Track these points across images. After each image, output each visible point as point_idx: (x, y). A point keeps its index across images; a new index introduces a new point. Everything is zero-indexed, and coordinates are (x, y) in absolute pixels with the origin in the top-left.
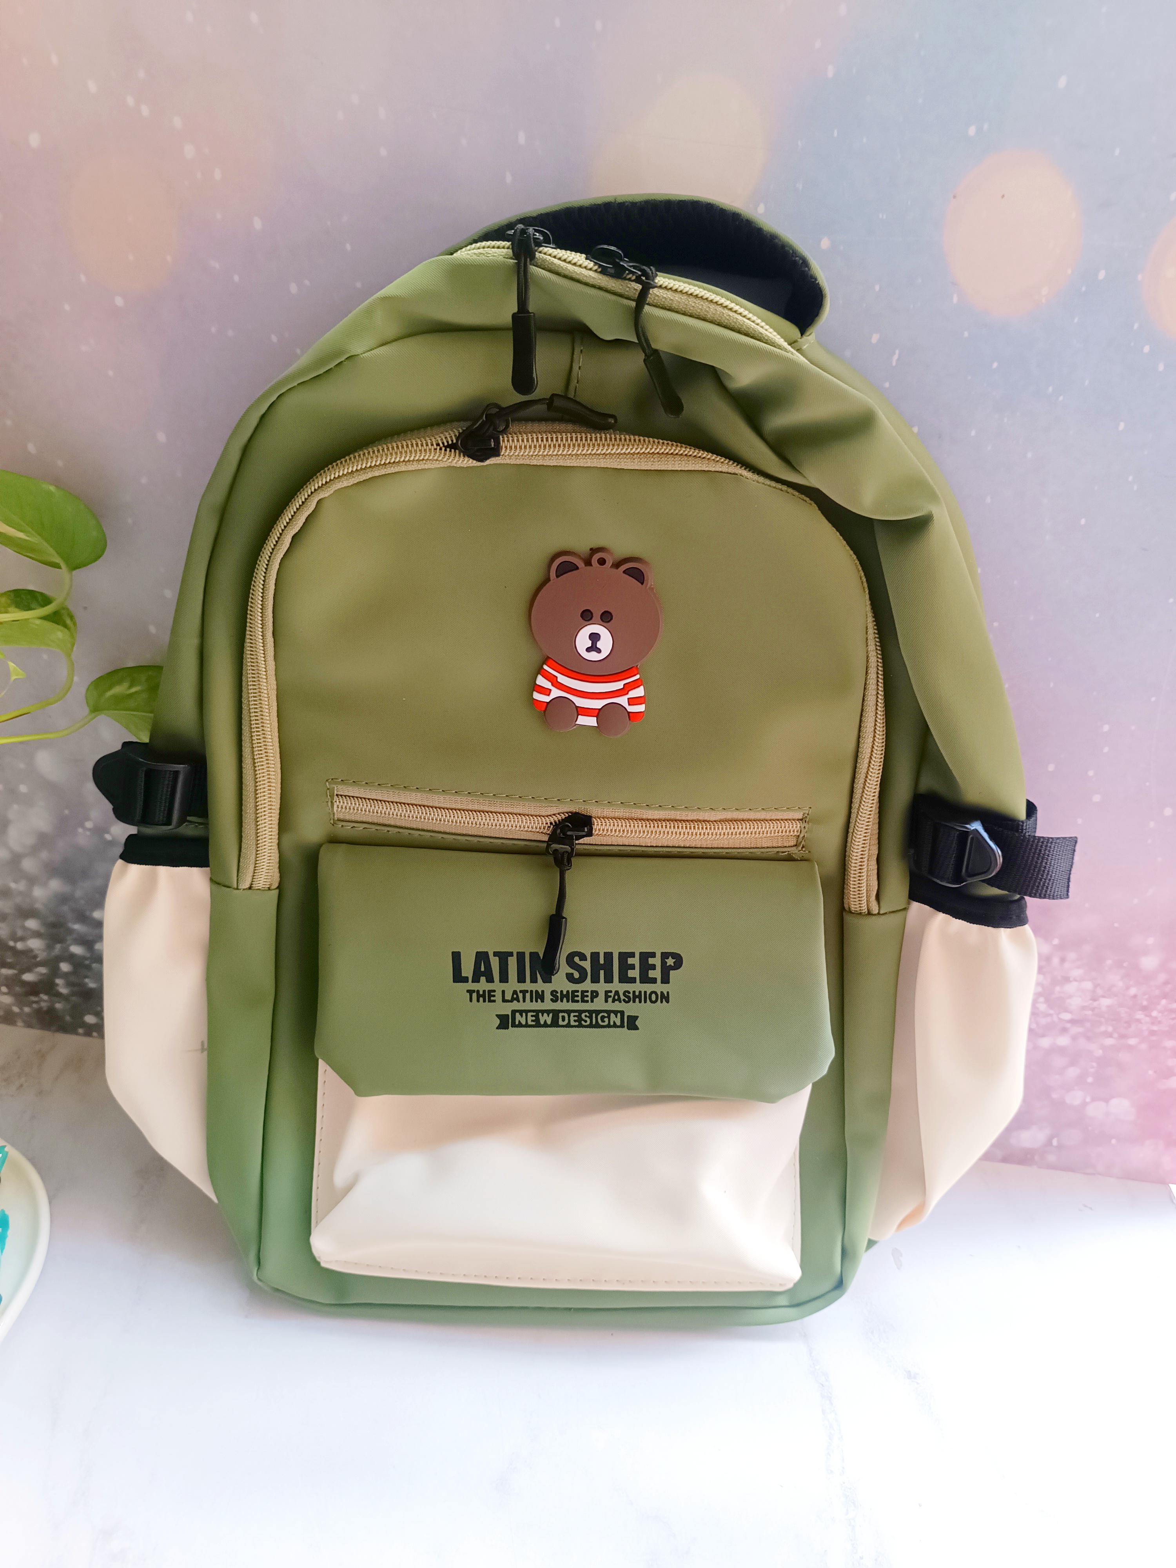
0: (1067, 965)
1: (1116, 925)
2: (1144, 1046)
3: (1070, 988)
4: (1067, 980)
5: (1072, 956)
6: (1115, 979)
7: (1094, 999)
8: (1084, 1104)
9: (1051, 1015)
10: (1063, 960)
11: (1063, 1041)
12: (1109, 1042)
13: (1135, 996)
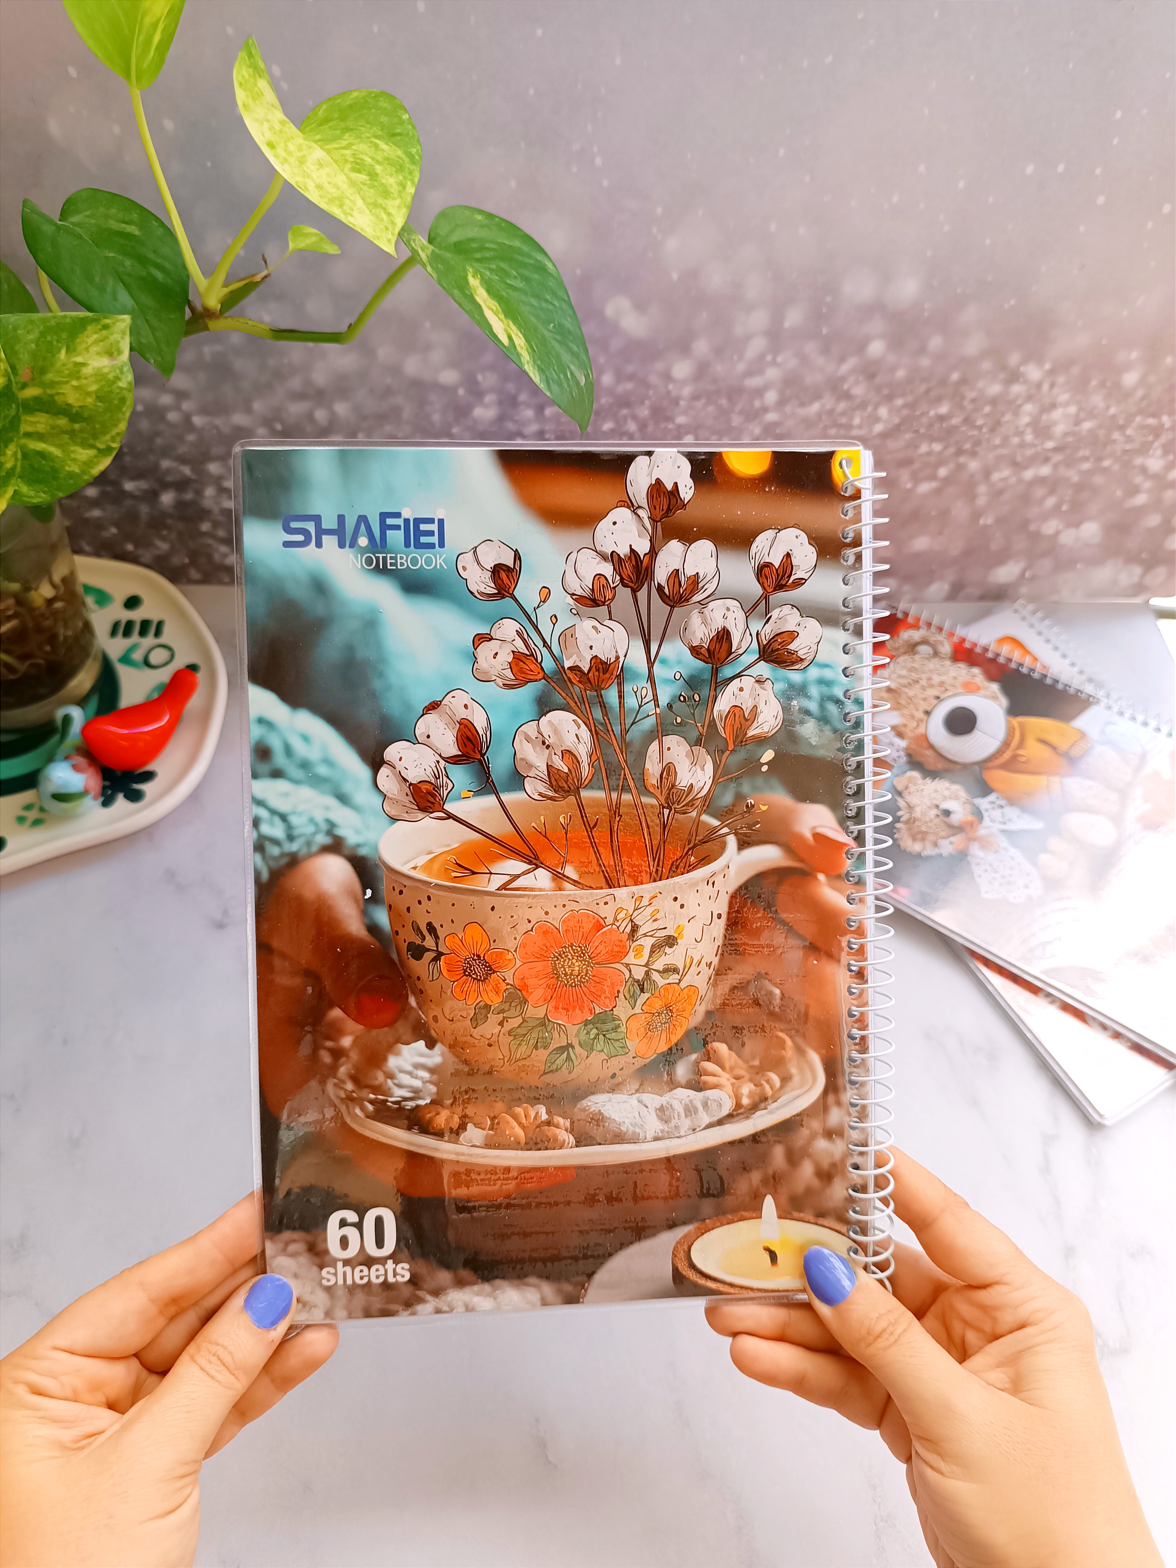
0: (1055, 391)
1: (1104, 342)
2: (1116, 467)
3: (1057, 414)
4: (1053, 406)
5: (1061, 379)
6: (1097, 400)
7: (1078, 422)
8: (1057, 533)
9: (1035, 446)
10: (1052, 385)
11: (1045, 470)
12: (1086, 466)
13: (1113, 417)
